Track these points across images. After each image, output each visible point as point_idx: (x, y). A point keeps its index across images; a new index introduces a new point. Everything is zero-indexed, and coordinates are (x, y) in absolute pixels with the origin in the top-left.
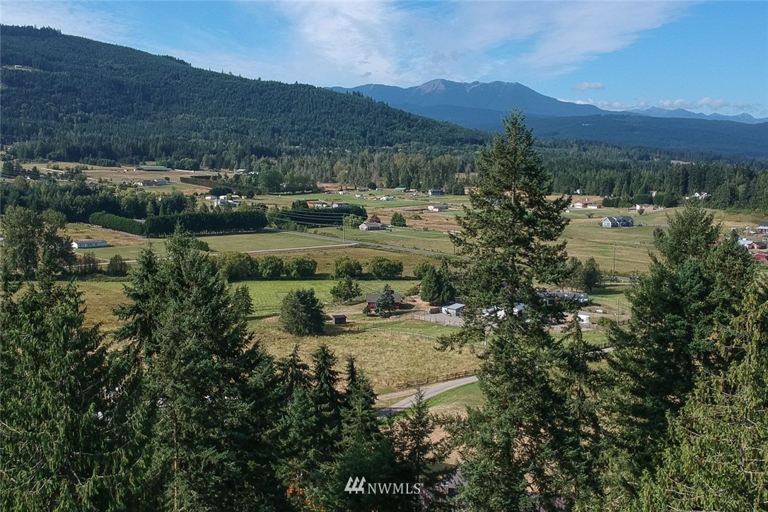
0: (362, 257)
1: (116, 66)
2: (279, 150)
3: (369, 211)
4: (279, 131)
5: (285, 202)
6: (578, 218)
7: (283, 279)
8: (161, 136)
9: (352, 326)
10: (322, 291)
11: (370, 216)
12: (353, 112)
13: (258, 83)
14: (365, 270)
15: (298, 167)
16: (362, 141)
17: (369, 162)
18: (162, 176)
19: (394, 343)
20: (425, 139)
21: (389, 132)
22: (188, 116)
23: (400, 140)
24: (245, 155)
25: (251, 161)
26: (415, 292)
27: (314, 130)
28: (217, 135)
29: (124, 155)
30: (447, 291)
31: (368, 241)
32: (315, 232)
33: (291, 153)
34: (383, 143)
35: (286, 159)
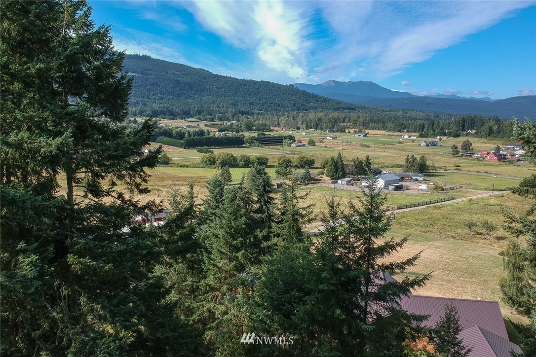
0: (292, 158)
2: (253, 112)
3: (296, 139)
4: (253, 104)
5: (254, 135)
6: (407, 142)
7: (250, 167)
8: (197, 106)
10: (271, 173)
11: (297, 141)
12: (289, 94)
14: (294, 163)
15: (261, 119)
16: (293, 108)
17: (297, 117)
18: (196, 124)
20: (325, 107)
21: (307, 104)
22: (210, 97)
23: (312, 108)
24: (236, 114)
25: (239, 117)
27: (270, 103)
28: (223, 106)
29: (179, 114)
31: (296, 151)
32: (269, 148)
33: (258, 114)
34: (304, 110)
35: (255, 116)
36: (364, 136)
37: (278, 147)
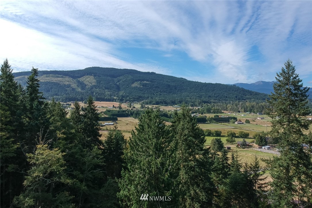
0: (236, 131)
1: (168, 81)
2: (211, 102)
3: (238, 119)
4: (211, 97)
5: (212, 115)
7: (211, 136)
8: (179, 98)
9: (233, 150)
10: (224, 140)
11: (238, 120)
12: (233, 91)
13: (205, 83)
14: (237, 135)
15: (216, 106)
16: (236, 99)
17: (238, 105)
19: (246, 156)
20: (256, 98)
21: (245, 96)
22: (186, 93)
23: (248, 99)
24: (201, 103)
25: (203, 104)
26: (253, 142)
27: (221, 96)
28: (193, 98)
29: (169, 103)
30: (264, 142)
31: (238, 127)
32: (221, 124)
33: (214, 102)
34: (243, 99)
35: (212, 104)
37: (227, 124)
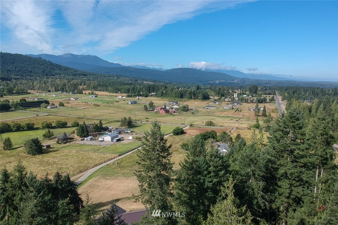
0: (51, 119)
2: (11, 78)
4: (10, 71)
5: (16, 98)
6: (121, 101)
7: (21, 131)
9: (53, 148)
11: (51, 103)
14: (53, 125)
15: (19, 84)
16: (43, 74)
17: (47, 82)
23: (57, 74)
26: (74, 132)
27: (24, 70)
30: (86, 132)
31: (51, 113)
32: (30, 110)
33: (16, 79)
34: (51, 75)
35: (14, 81)
36: (95, 97)
37: (37, 109)
